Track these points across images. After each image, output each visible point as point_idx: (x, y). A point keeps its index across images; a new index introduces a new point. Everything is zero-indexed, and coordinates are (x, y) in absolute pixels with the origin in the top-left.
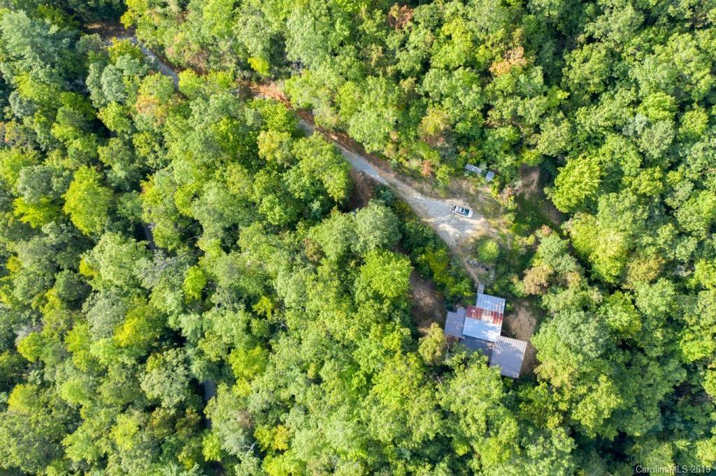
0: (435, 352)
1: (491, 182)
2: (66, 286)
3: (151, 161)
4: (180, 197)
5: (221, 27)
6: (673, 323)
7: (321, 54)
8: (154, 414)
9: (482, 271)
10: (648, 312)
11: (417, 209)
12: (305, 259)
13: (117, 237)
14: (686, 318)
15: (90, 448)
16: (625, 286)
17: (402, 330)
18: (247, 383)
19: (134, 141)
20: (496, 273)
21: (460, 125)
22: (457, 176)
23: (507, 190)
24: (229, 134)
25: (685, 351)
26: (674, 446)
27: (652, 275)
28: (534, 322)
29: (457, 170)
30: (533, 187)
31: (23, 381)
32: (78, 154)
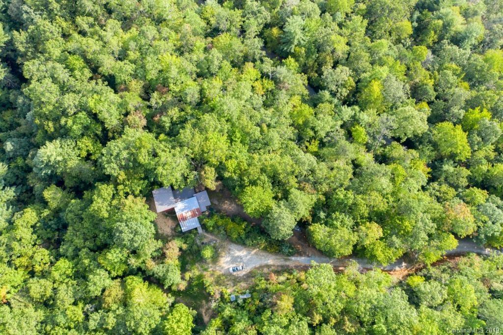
0: (205, 173)
1: (230, 295)
2: (427, 90)
3: (435, 185)
4: (401, 170)
5: (456, 287)
6: (81, 276)
7: (381, 303)
8: (332, 61)
9: (205, 241)
10: (98, 270)
11: (264, 254)
12: (308, 181)
13: (420, 132)
14: (75, 282)
15: (351, 27)
16: (119, 280)
17: (230, 174)
18: (295, 104)
19: (454, 190)
20: (196, 244)
21: (269, 313)
22: (253, 287)
23: (218, 296)
24: (400, 223)
25: (67, 262)
26: (50, 209)
27: (107, 293)
28: (160, 232)
29: (255, 291)
30: (203, 311)
31: (411, 36)
32: (479, 162)
